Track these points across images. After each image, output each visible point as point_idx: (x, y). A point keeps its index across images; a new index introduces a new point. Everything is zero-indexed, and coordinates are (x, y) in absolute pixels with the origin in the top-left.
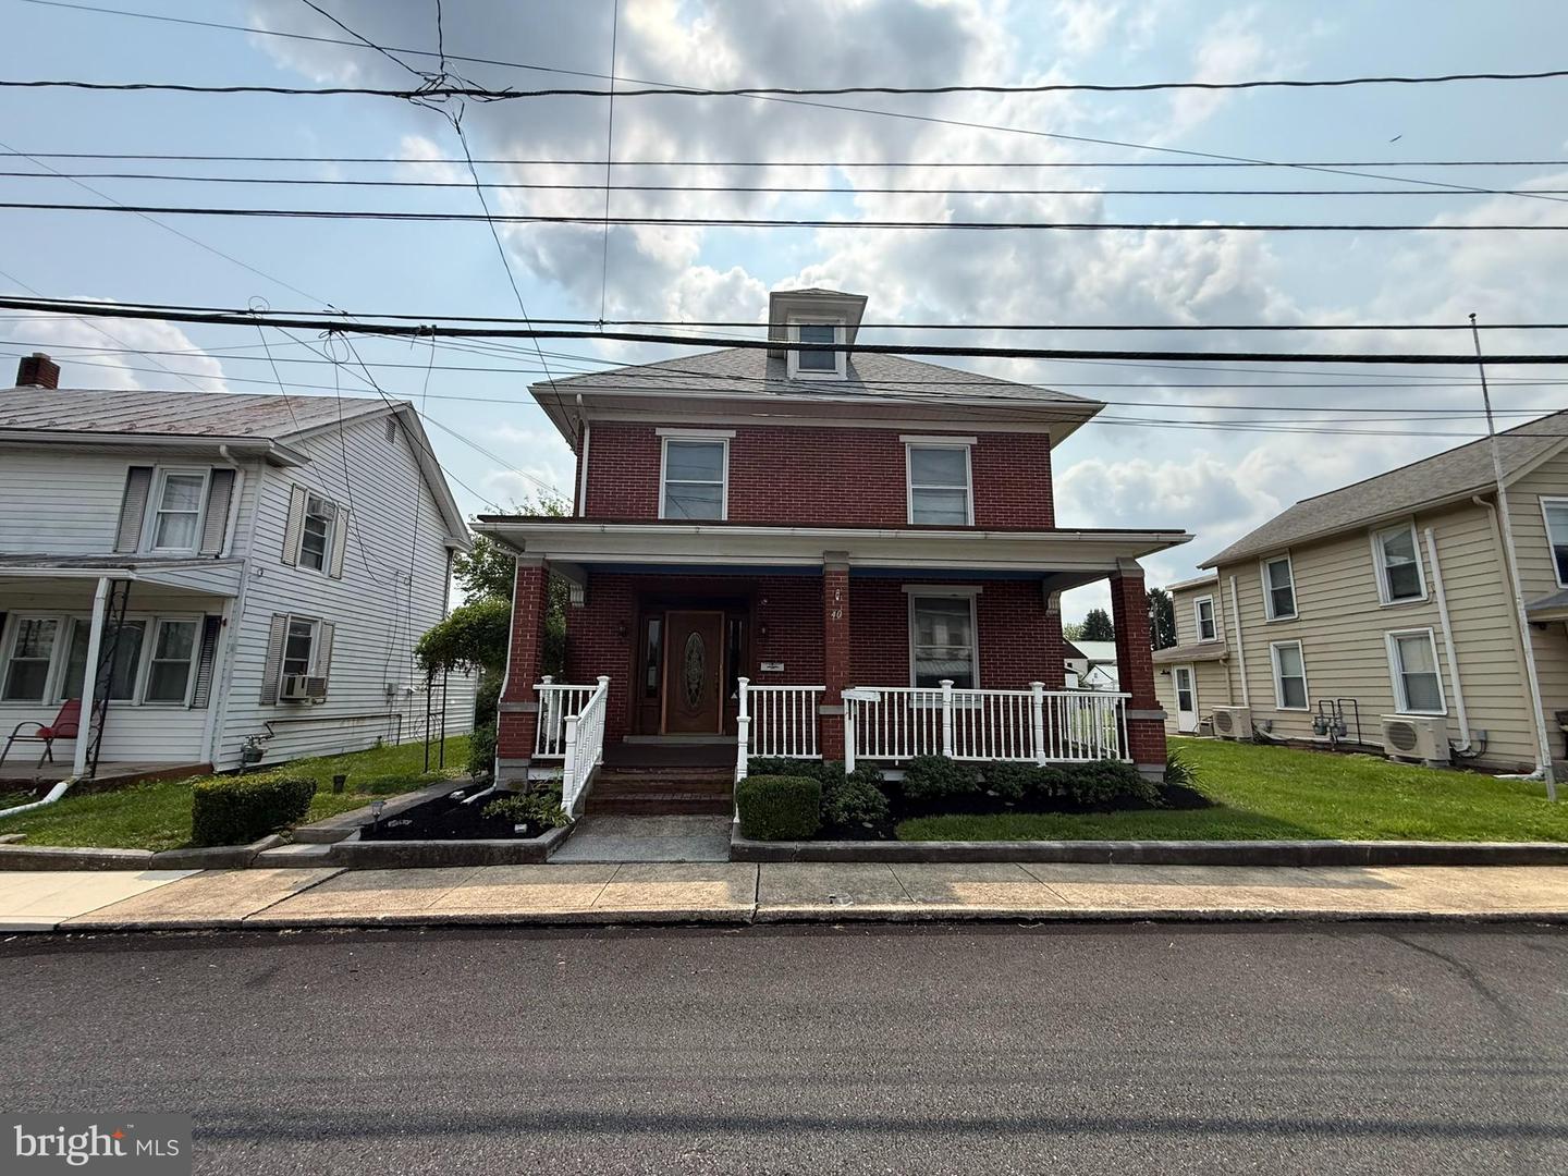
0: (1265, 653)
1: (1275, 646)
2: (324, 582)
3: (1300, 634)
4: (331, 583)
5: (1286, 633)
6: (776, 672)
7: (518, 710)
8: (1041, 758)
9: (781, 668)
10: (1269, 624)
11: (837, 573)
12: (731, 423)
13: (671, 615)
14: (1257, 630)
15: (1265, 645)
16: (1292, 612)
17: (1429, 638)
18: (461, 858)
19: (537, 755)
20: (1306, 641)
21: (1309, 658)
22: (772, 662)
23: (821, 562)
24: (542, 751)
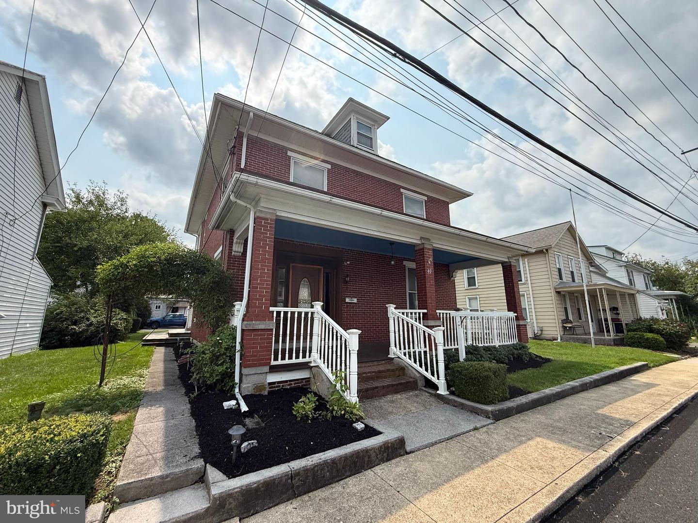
0: (464, 300)
1: (468, 298)
3: (478, 293)
5: (472, 293)
6: (354, 303)
7: (262, 327)
9: (355, 300)
10: (466, 290)
11: (429, 249)
12: (329, 160)
13: (293, 266)
14: (461, 292)
15: (464, 297)
16: (475, 285)
17: (524, 296)
18: (347, 468)
19: (273, 363)
20: (480, 296)
21: (481, 302)
22: (352, 298)
23: (419, 242)
24: (276, 359)
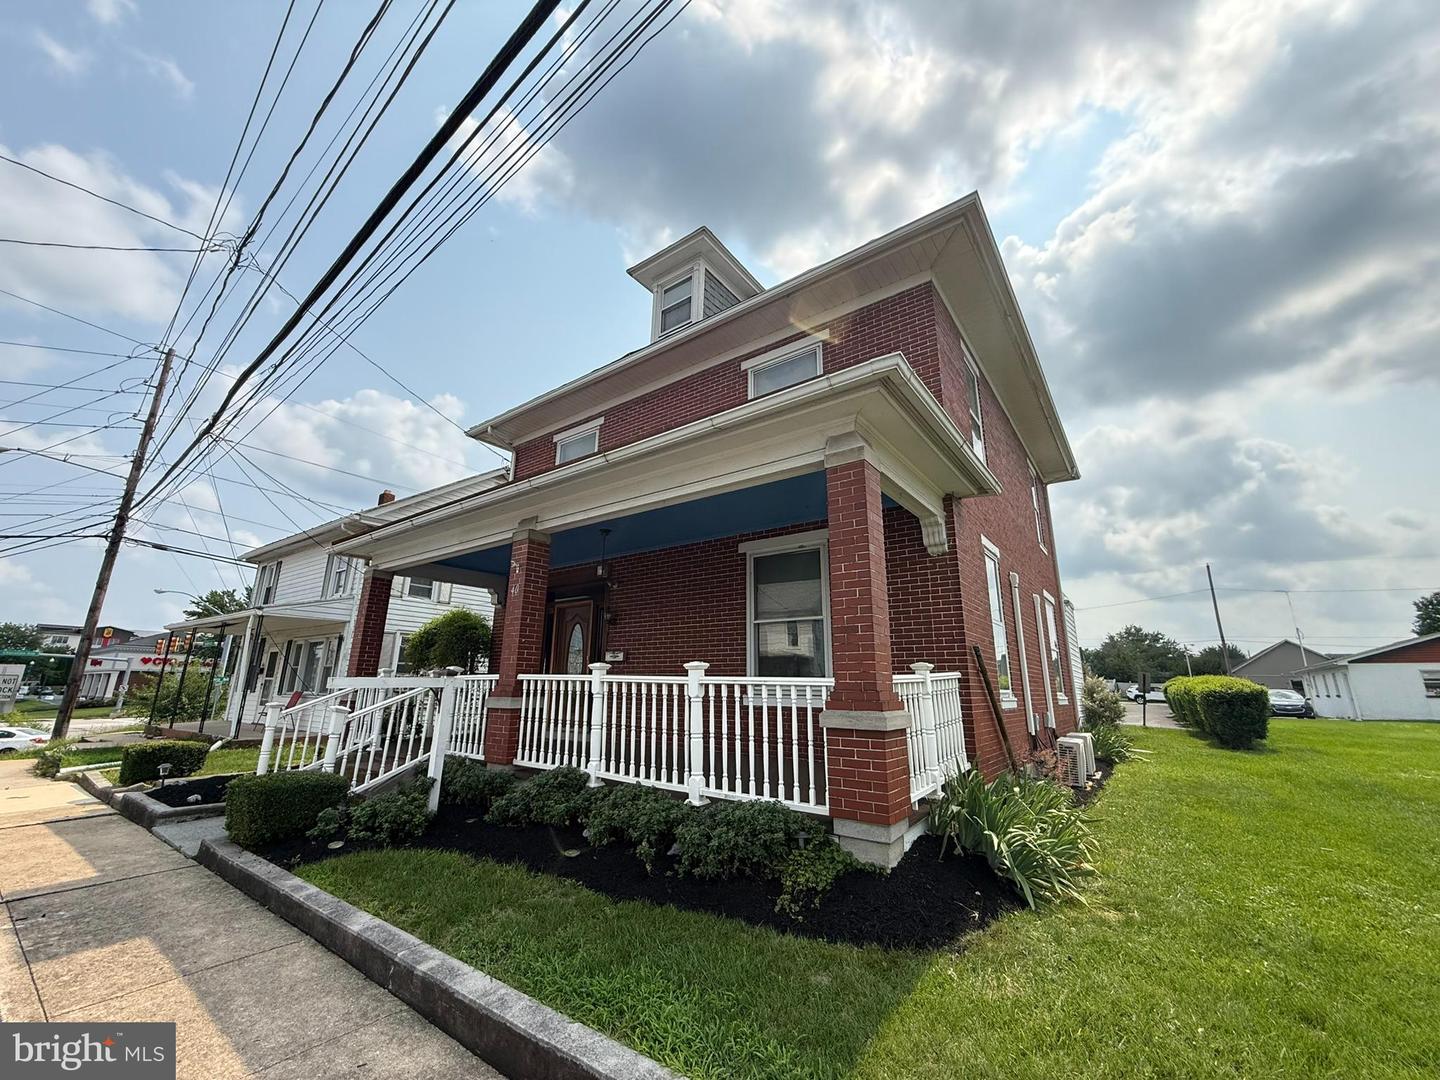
2: (432, 607)
4: (438, 607)
8: (696, 788)
9: (621, 657)
12: (600, 410)
22: (615, 651)
